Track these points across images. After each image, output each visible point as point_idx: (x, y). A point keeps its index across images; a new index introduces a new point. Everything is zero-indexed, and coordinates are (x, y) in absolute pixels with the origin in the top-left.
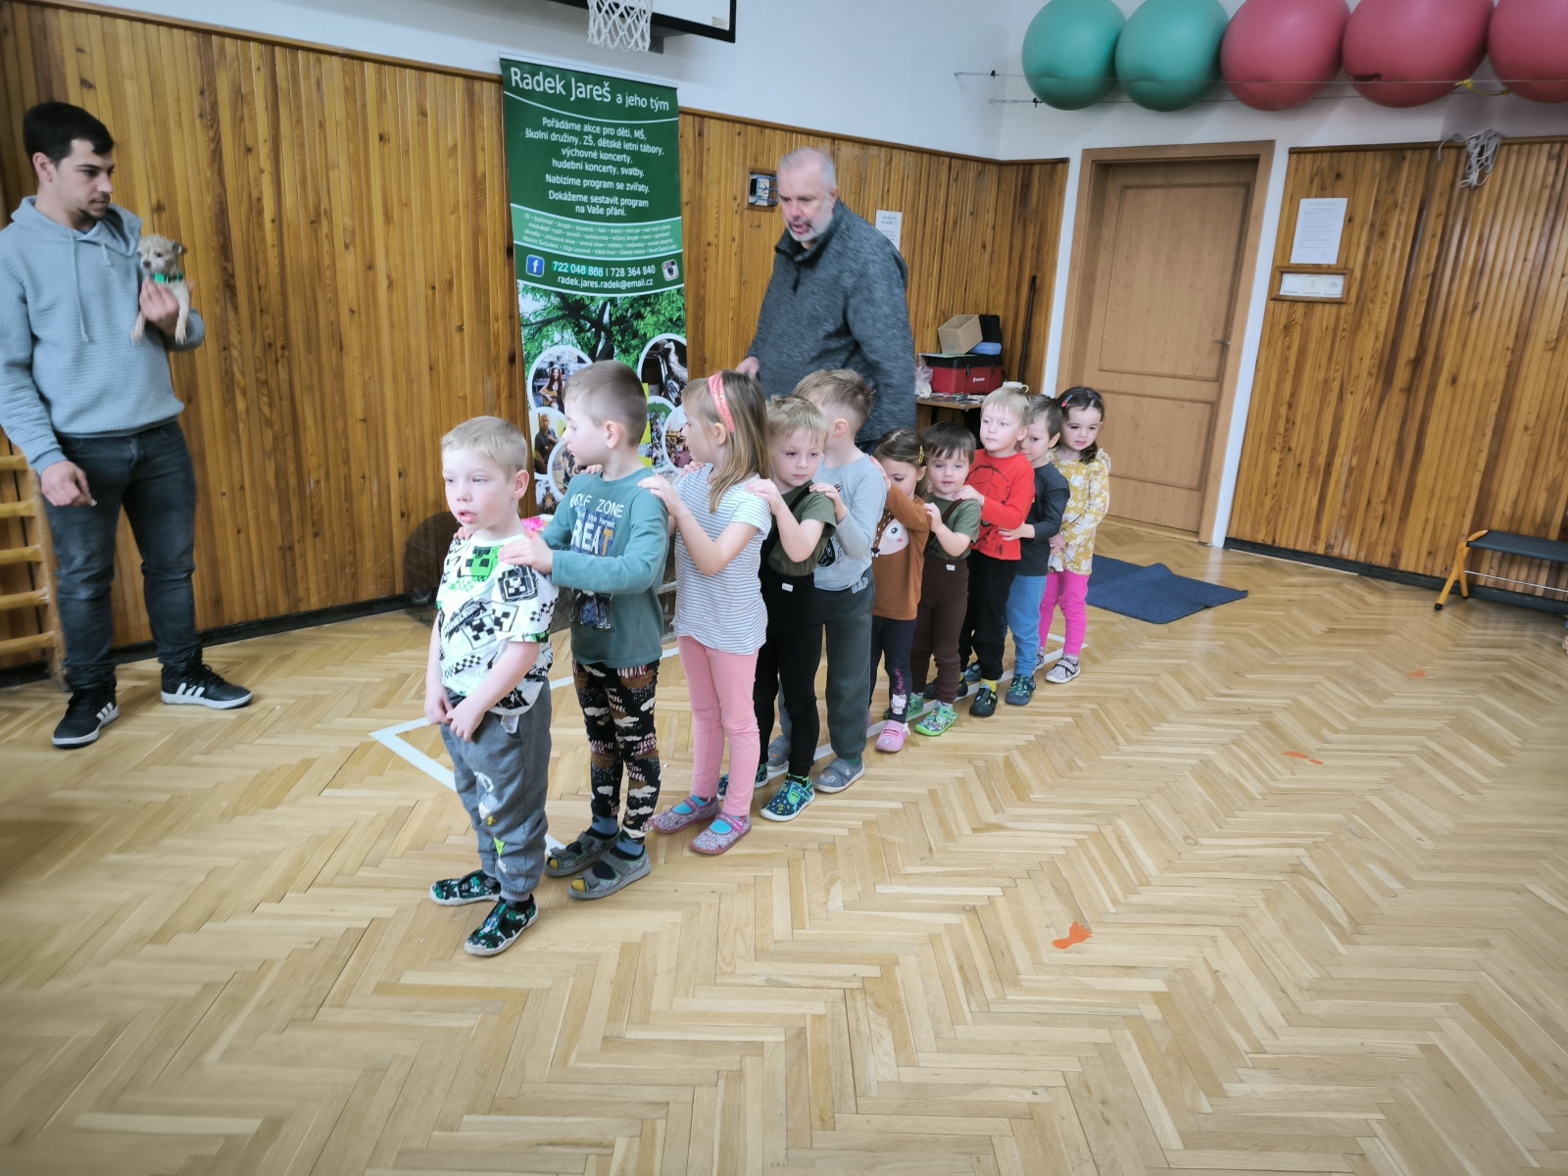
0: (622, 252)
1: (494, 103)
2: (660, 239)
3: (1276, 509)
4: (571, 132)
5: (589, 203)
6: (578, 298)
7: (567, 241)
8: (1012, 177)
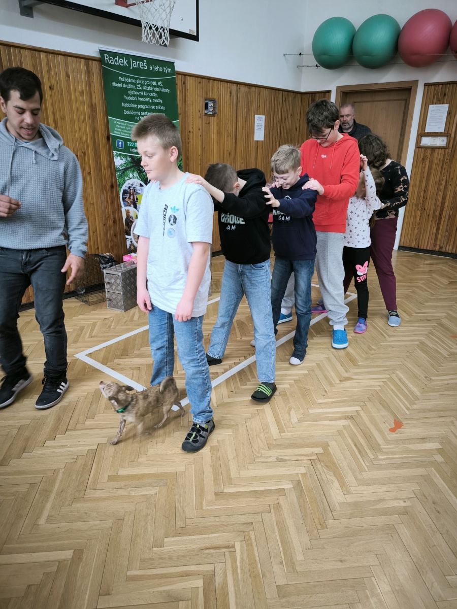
1: (98, 71)
3: (419, 233)
4: (132, 83)
5: (141, 115)
8: (307, 99)
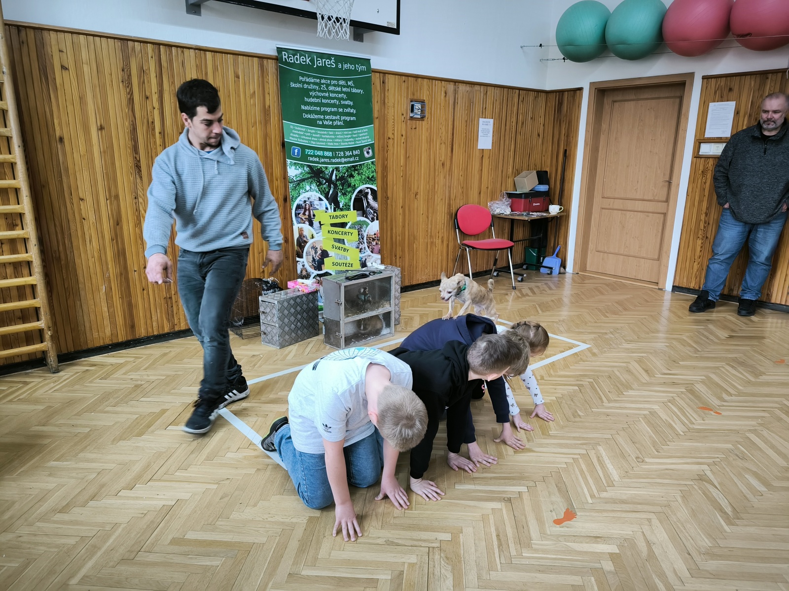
0: (342, 144)
1: (274, 70)
2: (362, 136)
3: (701, 270)
4: (315, 83)
5: (324, 119)
6: (319, 168)
7: (313, 139)
8: (553, 99)
